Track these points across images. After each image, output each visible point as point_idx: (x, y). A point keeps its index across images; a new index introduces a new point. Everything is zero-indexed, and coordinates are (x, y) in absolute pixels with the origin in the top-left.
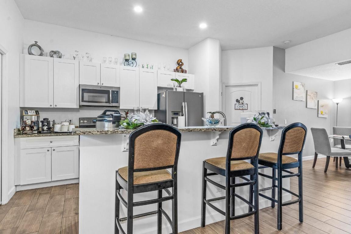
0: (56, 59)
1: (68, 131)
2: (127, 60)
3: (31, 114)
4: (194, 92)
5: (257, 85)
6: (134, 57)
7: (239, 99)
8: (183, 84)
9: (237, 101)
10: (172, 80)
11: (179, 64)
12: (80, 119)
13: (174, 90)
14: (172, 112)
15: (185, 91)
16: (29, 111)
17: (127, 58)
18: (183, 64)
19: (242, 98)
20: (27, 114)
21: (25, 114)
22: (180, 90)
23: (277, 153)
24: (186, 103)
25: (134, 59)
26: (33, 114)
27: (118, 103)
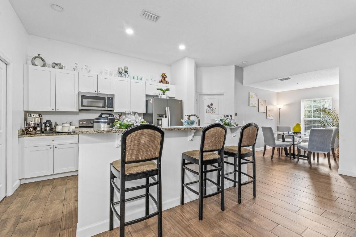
0: (57, 69)
1: (69, 131)
2: (120, 73)
4: (175, 99)
5: (223, 94)
6: (126, 70)
7: (210, 105)
8: (167, 93)
9: (209, 106)
10: (157, 89)
11: (163, 77)
12: (80, 121)
13: (159, 97)
14: (157, 115)
15: (168, 98)
16: (32, 114)
17: (121, 71)
18: (166, 77)
19: (212, 104)
20: (31, 116)
21: (29, 116)
22: (164, 97)
23: (238, 146)
24: (169, 108)
25: (126, 72)
26: (36, 117)
27: (112, 107)
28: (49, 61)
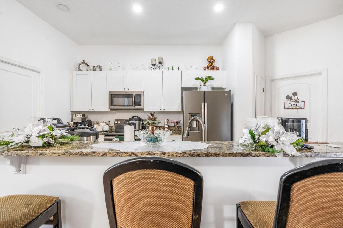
0: (98, 71)
2: (153, 65)
3: (78, 116)
6: (160, 60)
7: (291, 95)
9: (288, 97)
10: (197, 79)
11: (209, 62)
14: (189, 114)
16: (77, 114)
17: (154, 63)
20: (76, 116)
21: (74, 116)
24: (206, 104)
25: (160, 63)
26: (80, 116)
27: (141, 105)
28: (92, 64)
